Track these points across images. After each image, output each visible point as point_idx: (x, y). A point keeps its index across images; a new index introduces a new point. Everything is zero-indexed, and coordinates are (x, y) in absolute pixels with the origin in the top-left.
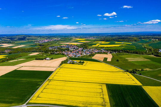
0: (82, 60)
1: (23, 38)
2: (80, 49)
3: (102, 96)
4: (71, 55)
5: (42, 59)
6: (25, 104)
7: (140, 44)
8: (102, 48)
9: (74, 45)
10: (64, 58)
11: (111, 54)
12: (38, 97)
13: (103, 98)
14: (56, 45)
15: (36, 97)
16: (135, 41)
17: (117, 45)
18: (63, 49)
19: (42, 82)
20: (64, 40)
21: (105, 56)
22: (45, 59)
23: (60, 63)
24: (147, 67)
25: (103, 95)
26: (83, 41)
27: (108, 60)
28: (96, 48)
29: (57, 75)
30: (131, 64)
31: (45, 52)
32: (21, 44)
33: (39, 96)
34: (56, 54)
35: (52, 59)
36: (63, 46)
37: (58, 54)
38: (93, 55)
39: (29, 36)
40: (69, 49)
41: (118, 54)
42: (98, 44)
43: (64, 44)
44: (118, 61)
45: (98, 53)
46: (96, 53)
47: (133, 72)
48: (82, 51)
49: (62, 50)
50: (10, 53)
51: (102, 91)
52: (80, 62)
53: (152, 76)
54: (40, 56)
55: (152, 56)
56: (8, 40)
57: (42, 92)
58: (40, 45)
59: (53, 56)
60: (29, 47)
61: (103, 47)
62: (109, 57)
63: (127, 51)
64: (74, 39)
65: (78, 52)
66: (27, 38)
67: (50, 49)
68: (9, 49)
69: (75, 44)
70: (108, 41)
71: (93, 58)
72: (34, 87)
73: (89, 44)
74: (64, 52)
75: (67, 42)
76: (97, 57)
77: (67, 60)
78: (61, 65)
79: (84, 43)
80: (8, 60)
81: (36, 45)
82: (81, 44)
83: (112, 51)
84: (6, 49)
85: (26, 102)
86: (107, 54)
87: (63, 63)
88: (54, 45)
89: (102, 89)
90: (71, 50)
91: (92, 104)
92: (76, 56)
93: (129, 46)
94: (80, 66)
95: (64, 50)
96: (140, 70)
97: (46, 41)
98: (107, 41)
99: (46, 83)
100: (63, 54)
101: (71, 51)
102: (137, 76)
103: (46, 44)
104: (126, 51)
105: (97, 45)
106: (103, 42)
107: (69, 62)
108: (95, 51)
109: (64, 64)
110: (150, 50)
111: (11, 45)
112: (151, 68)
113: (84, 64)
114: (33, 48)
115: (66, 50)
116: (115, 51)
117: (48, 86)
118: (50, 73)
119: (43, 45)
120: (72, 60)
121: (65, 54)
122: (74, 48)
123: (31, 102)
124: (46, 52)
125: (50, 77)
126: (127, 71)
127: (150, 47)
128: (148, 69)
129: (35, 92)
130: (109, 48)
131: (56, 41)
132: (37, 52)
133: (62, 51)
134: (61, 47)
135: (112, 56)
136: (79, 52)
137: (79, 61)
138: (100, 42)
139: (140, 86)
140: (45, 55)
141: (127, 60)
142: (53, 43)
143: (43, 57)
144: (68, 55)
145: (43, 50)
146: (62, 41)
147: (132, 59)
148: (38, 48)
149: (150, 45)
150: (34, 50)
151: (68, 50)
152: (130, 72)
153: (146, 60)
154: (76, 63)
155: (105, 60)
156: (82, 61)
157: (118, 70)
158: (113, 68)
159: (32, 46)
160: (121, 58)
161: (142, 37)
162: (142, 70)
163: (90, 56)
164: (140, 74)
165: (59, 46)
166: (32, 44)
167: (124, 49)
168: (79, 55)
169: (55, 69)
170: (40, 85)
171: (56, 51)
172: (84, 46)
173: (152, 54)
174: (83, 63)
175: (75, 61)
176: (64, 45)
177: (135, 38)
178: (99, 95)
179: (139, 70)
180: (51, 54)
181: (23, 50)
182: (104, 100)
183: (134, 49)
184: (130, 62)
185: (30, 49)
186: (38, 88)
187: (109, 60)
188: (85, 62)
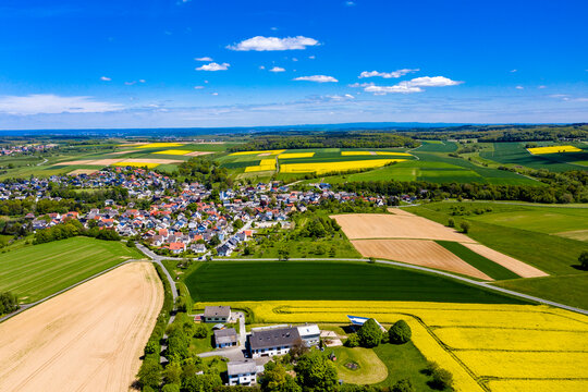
8: (306, 177)
9: (146, 168)
16: (409, 145)
18: (85, 196)
20: (79, 151)
34: (43, 237)
36: (82, 176)
37: (62, 235)
40: (124, 193)
42: (270, 162)
43: (86, 165)
49: (80, 203)
63: (465, 190)
70: (297, 148)
82: (183, 165)
88: (23, 173)
90: (141, 197)
95: (96, 201)
98: (292, 148)
101: (144, 205)
105: (267, 166)
115: (106, 196)
122: (156, 186)
131: (33, 156)
133: (85, 211)
134: (73, 181)
142: (14, 163)
146: (65, 152)
151: (121, 197)
165: (54, 180)
171: (40, 211)
176: (89, 172)
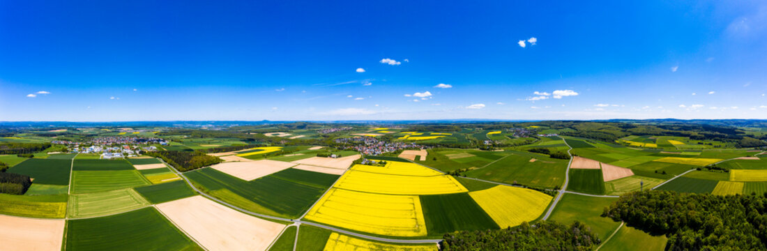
0: (383, 159)
1: (303, 126)
2: (380, 143)
3: (413, 216)
4: (367, 152)
5: (326, 156)
6: (299, 220)
7: (463, 134)
8: (412, 141)
9: (372, 137)
10: (357, 157)
11: (425, 150)
12: (317, 212)
13: (416, 219)
14: (346, 136)
15: (314, 212)
16: (456, 131)
17: (433, 137)
19: (324, 190)
20: (357, 130)
21: (417, 153)
22: (330, 156)
23: (351, 163)
24: (473, 166)
25: (415, 213)
26: (385, 131)
27: (421, 160)
28: (404, 142)
29: (345, 181)
30: (453, 163)
31: (330, 146)
32: (300, 134)
33: (319, 211)
34: (346, 150)
35: (340, 156)
36: (356, 138)
37: (349, 150)
38: (400, 152)
39: (311, 123)
41: (435, 149)
42: (407, 136)
43: (358, 135)
44: (435, 159)
45: (407, 149)
46: (404, 149)
47: (456, 175)
48: (384, 145)
49: (355, 144)
50: (286, 145)
51: (414, 208)
52: (380, 163)
53: (479, 177)
54: (324, 152)
55: (478, 150)
56: (286, 128)
57: (323, 205)
58: (324, 136)
59: (341, 152)
60: (309, 139)
61: (414, 141)
62: (423, 154)
64: (372, 129)
65: (377, 148)
66: (309, 126)
67: (338, 142)
68: (286, 139)
69: (374, 135)
71: (400, 156)
72: (312, 197)
73: (394, 135)
74: (357, 147)
75: (362, 132)
76: (406, 154)
77: (361, 159)
78: (352, 166)
79: (387, 134)
80: (283, 154)
81: (319, 136)
82: (383, 136)
83: (426, 145)
84: (283, 139)
85: (300, 216)
86: (419, 150)
87: (355, 163)
88: (343, 136)
89: (413, 204)
90: (368, 144)
91: (398, 230)
92: (374, 153)
93: (448, 138)
94: (380, 169)
95: (358, 144)
96: (465, 170)
97: (333, 131)
99: (329, 192)
100: (356, 151)
101: (368, 146)
102: (461, 179)
103: (332, 134)
104: (446, 145)
105: (405, 137)
106: (414, 133)
107: (363, 163)
108: (403, 146)
109: (356, 165)
110: (475, 142)
111: (288, 134)
112: (477, 167)
113: (386, 166)
114: (315, 140)
115: (360, 143)
116: (431, 145)
117: (332, 197)
118: (336, 177)
119: (328, 137)
120: (368, 160)
121: (359, 150)
122: (372, 142)
123: (307, 217)
124: (332, 146)
125: (336, 184)
126: (448, 173)
127: (474, 139)
128: (474, 168)
129: (313, 203)
130: (423, 142)
131: (346, 131)
132: (319, 145)
133: (355, 146)
134: (354, 139)
135: (426, 153)
136: (380, 148)
137: (379, 161)
138: (410, 133)
139: (466, 193)
140: (329, 151)
141: (447, 158)
142: (341, 134)
143: (328, 154)
144: (362, 152)
145: (328, 142)
146: (354, 130)
147: (453, 155)
148: (322, 140)
149: (474, 136)
150: (316, 142)
151: (363, 144)
152: (453, 175)
153: (471, 155)
154: (375, 164)
155: (417, 159)
156: (383, 161)
157: (436, 172)
158: (429, 171)
159: (313, 137)
160: (439, 155)
161: (465, 125)
162: (467, 170)
163: (395, 153)
164: (465, 176)
165: (350, 139)
166: (314, 134)
167: (442, 142)
168: (379, 152)
169: (343, 171)
170: (321, 194)
171: (346, 146)
172: (387, 139)
173: (478, 147)
174: (385, 163)
175: (373, 161)
176: (358, 137)
177: (456, 127)
178: (409, 214)
179: (463, 171)
180: (339, 149)
181: (302, 142)
182: (417, 223)
183: (455, 142)
184: (451, 161)
185: (310, 141)
186: (318, 198)
187: (423, 158)
188: (388, 162)
